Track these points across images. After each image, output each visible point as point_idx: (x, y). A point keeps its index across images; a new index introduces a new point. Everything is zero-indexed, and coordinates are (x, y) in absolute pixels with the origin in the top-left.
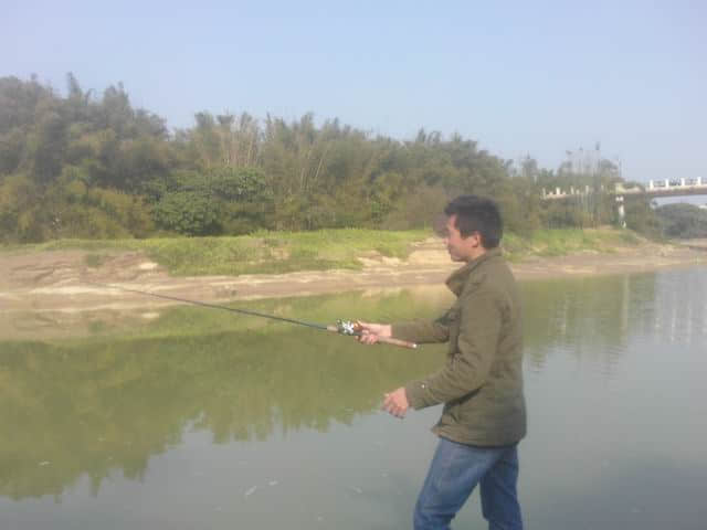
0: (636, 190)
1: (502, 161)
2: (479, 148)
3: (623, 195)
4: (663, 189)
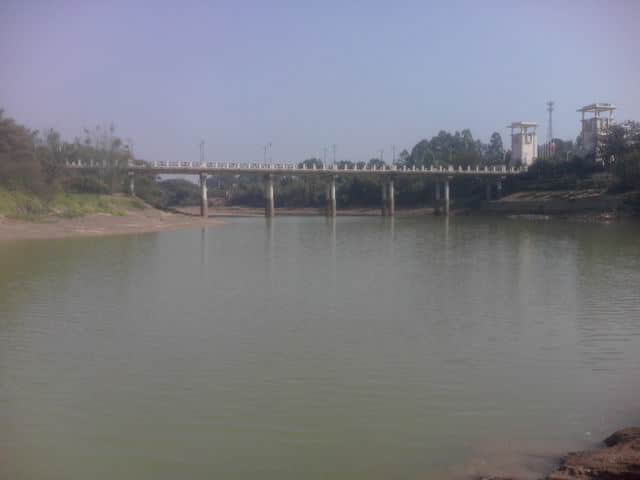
0: (143, 166)
2: (6, 116)
3: (133, 170)
4: (164, 167)
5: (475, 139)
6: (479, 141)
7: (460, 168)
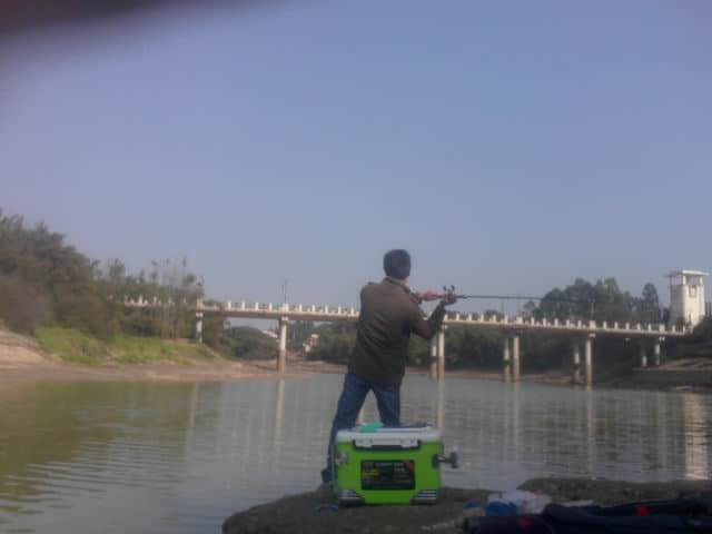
0: (215, 308)
1: (88, 260)
2: (66, 243)
3: (203, 311)
4: (239, 310)
5: (623, 290)
6: (627, 293)
7: (605, 325)
